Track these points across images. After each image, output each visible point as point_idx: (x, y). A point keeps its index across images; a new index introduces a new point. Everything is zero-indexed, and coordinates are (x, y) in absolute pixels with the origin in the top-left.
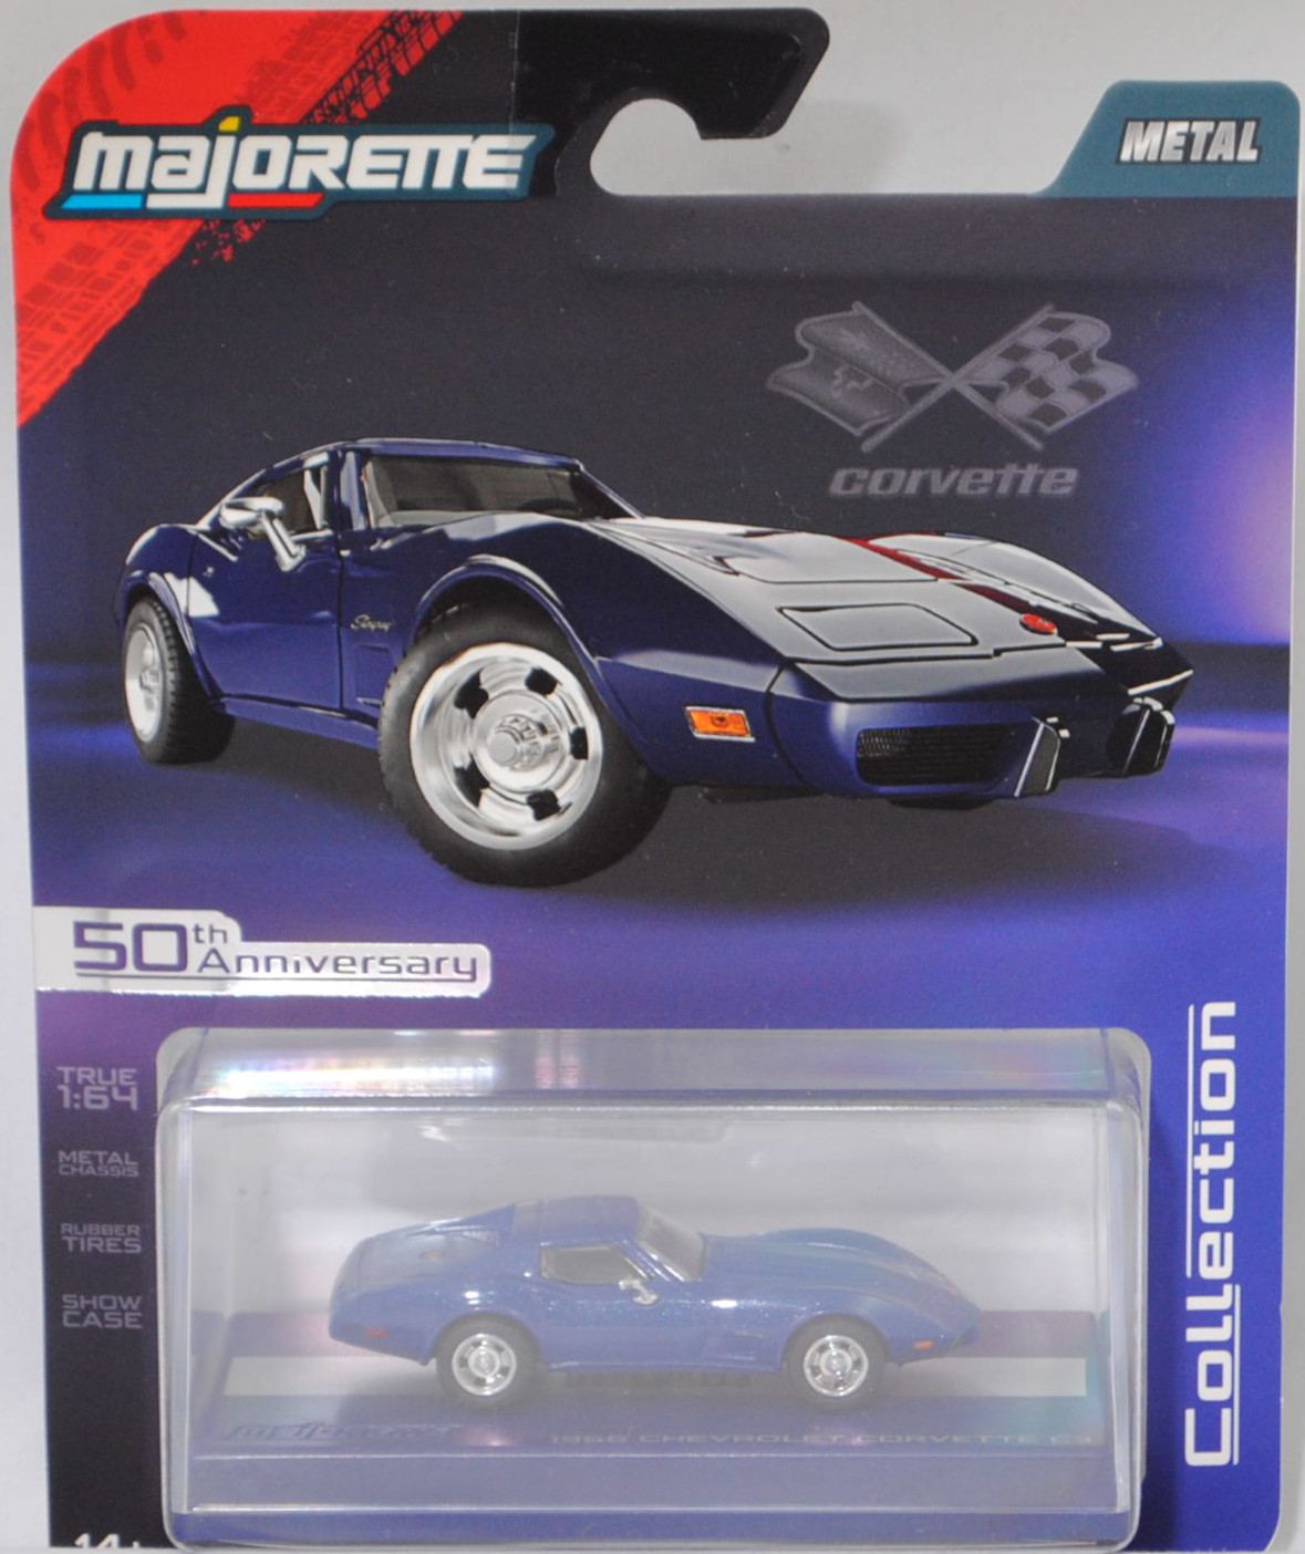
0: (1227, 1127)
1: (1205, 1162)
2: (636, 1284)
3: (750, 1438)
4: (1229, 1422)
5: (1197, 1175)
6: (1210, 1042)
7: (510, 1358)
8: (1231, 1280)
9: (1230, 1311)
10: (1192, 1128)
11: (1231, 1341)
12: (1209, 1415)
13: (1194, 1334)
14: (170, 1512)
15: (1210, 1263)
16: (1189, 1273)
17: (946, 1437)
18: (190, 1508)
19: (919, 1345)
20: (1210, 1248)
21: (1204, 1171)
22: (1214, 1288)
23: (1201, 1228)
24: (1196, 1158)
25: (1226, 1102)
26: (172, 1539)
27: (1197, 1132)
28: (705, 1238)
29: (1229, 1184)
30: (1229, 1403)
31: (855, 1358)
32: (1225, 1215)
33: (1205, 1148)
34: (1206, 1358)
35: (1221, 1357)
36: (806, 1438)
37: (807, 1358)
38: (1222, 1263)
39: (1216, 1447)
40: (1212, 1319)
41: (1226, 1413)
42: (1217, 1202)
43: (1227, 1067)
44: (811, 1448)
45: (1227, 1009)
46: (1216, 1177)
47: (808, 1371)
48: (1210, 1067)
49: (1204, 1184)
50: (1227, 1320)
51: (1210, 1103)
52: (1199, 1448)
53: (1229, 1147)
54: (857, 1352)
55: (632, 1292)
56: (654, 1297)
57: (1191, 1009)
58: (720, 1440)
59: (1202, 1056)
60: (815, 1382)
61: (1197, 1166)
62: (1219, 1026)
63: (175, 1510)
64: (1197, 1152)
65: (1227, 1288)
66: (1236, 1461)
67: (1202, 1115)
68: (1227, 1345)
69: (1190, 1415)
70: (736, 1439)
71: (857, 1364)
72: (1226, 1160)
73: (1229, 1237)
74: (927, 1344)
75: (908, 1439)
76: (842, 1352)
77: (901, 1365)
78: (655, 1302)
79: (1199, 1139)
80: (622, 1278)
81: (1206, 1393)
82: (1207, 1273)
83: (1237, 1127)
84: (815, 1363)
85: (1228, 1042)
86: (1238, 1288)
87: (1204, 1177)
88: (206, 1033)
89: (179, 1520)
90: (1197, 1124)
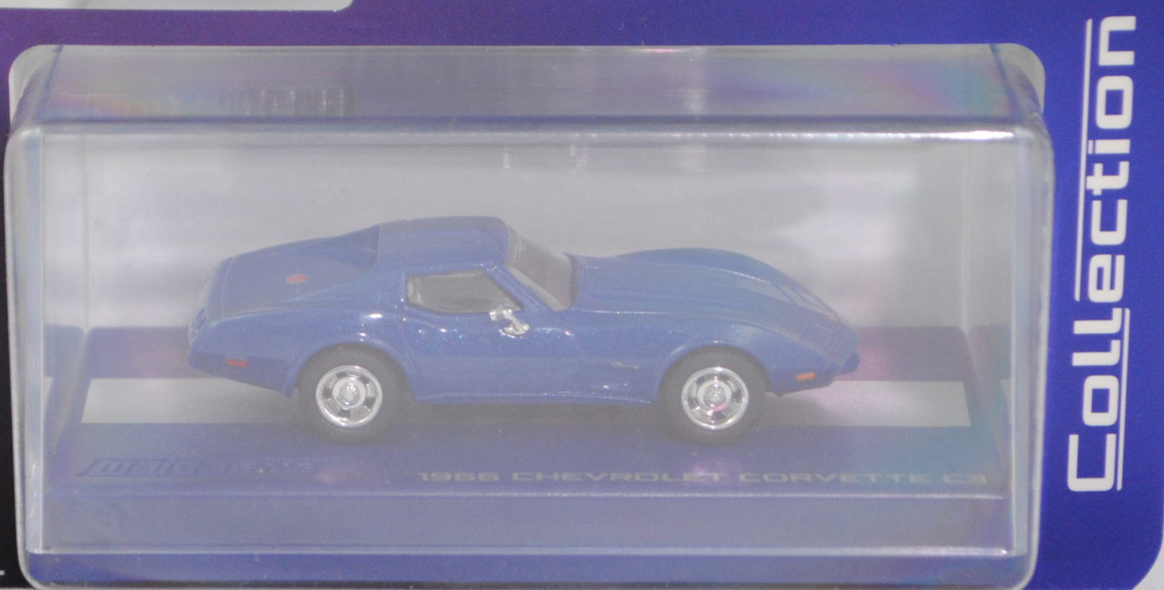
0: (1122, 146)
1: (1098, 182)
2: (508, 314)
3: (628, 477)
4: (1113, 448)
5: (1089, 196)
6: (1108, 58)
7: (375, 388)
8: (1121, 304)
9: (1119, 336)
10: (1086, 147)
11: (1119, 365)
12: (1093, 441)
13: (1081, 359)
14: (26, 552)
15: (1100, 286)
16: (1077, 297)
17: (832, 476)
18: (46, 547)
19: (802, 377)
20: (1100, 271)
21: (1097, 192)
22: (1103, 312)
23: (1091, 250)
24: (1089, 178)
25: (1123, 120)
26: (28, 578)
27: (1090, 152)
28: (573, 259)
29: (1122, 205)
30: (1114, 429)
31: (734, 389)
32: (1117, 237)
33: (1098, 168)
34: (1092, 383)
35: (1108, 382)
36: (686, 477)
37: (685, 391)
38: (1112, 287)
39: (1099, 473)
40: (1099, 343)
41: (1111, 439)
42: (1108, 224)
43: (1124, 84)
44: (695, 487)
45: (1126, 23)
46: (1109, 198)
47: (685, 403)
48: (1107, 84)
49: (1097, 206)
50: (1115, 344)
51: (1105, 121)
52: (1082, 474)
53: (1124, 167)
54: (735, 382)
55: (505, 323)
56: (526, 328)
57: (1089, 23)
58: (597, 479)
59: (1100, 72)
60: (694, 414)
61: (1089, 187)
62: (1119, 40)
63: (30, 550)
64: (1090, 172)
65: (1117, 312)
66: (1119, 487)
67: (1097, 133)
68: (1114, 370)
69: (1074, 440)
70: (613, 477)
71: (737, 395)
72: (1120, 181)
73: (1120, 260)
74: (810, 375)
75: (794, 478)
76: (722, 384)
77: (780, 395)
78: (527, 333)
79: (1093, 159)
80: (494, 308)
81: (1091, 418)
82: (1096, 296)
83: (1132, 147)
84: (693, 395)
85: (1126, 58)
86: (1128, 311)
87: (1097, 198)
88: (60, 50)
89: (34, 559)
90: (1091, 142)
